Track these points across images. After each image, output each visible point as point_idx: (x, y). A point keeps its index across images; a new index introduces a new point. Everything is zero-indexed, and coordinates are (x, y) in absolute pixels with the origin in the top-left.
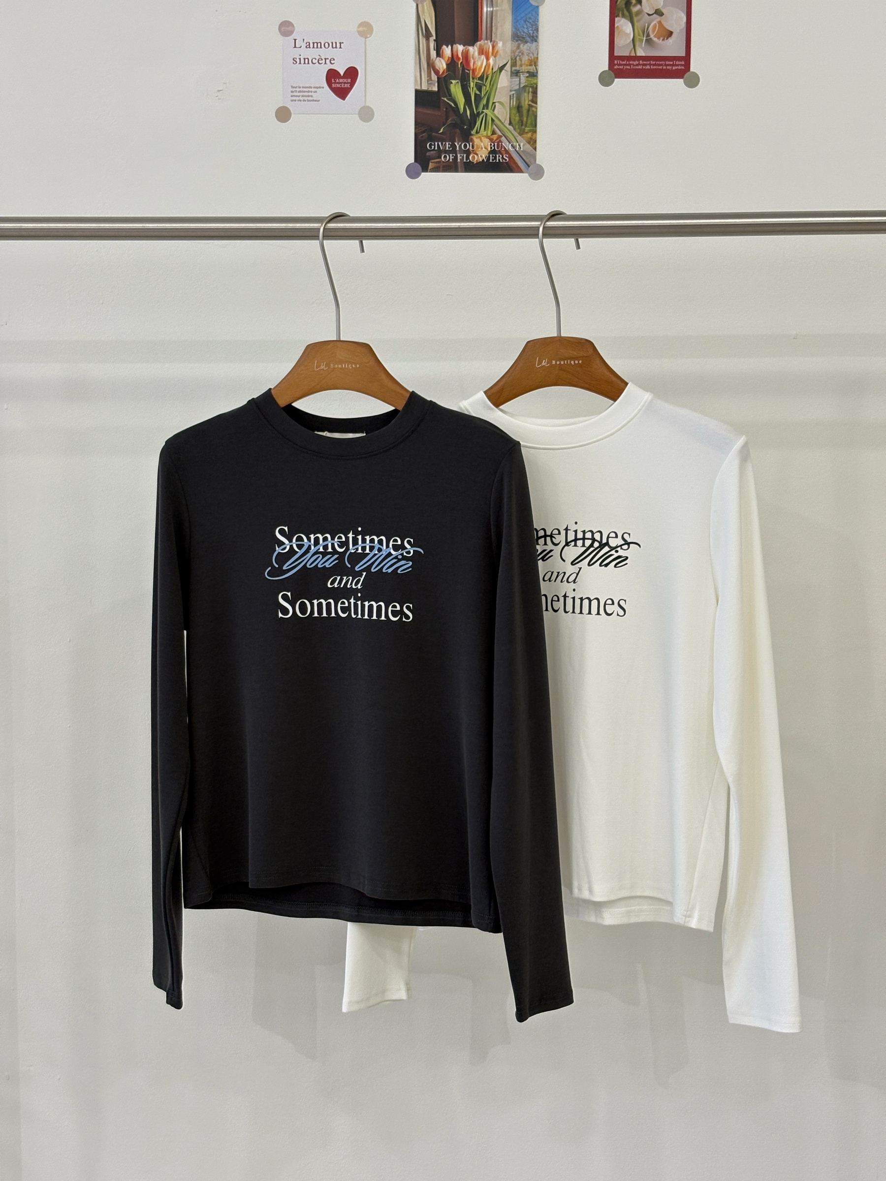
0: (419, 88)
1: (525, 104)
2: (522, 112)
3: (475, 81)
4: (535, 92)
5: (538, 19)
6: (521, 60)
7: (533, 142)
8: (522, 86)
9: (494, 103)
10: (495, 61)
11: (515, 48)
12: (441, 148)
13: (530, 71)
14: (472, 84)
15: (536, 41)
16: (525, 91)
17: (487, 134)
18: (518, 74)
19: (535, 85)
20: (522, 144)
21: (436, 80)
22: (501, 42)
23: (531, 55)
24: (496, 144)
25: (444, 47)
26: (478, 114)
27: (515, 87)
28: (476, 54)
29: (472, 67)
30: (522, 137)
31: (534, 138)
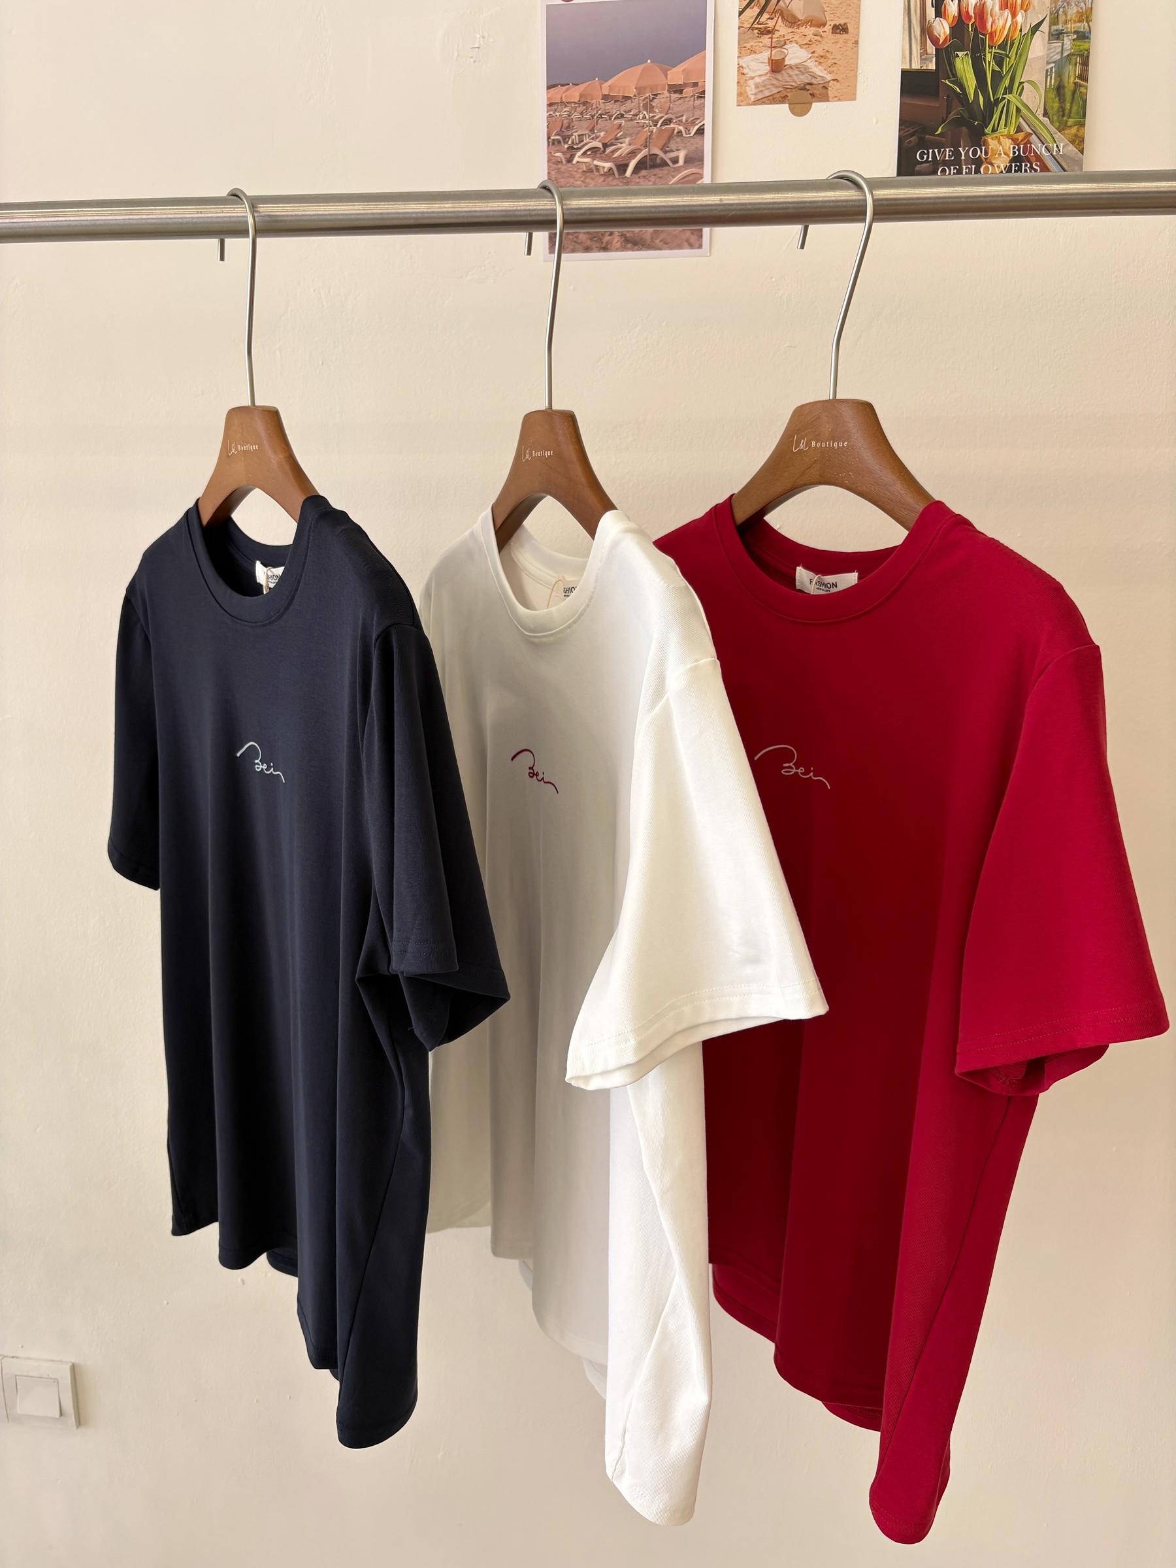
0: (907, 67)
1: (1068, 82)
2: (1064, 95)
3: (994, 50)
4: (1085, 64)
6: (1066, 14)
7: (1078, 142)
8: (1065, 55)
9: (1021, 83)
10: (1026, 18)
12: (938, 159)
13: (1079, 30)
14: (988, 57)
16: (1070, 63)
17: (1009, 132)
18: (1061, 36)
19: (1086, 53)
20: (1063, 146)
21: (934, 53)
23: (1082, 5)
24: (1022, 146)
26: (997, 102)
27: (1055, 57)
28: (997, 8)
29: (989, 30)
30: (1063, 134)
31: (1080, 134)
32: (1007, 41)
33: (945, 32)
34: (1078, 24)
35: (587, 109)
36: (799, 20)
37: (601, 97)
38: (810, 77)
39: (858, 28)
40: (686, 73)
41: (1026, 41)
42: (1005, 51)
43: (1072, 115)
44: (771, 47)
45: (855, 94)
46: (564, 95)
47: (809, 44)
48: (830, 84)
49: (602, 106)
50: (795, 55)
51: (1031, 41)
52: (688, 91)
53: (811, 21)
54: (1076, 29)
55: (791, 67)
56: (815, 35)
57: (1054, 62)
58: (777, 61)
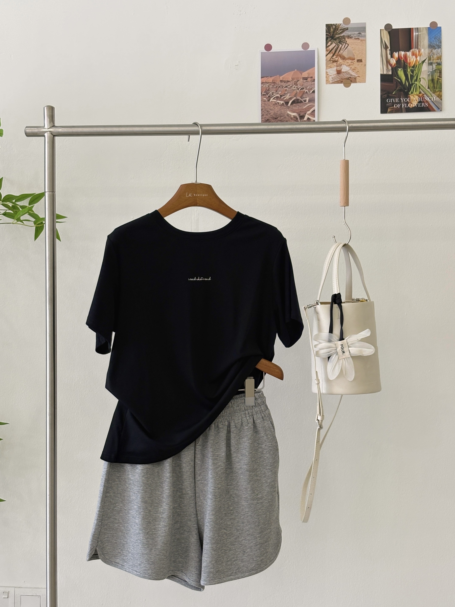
0: (382, 73)
1: (435, 78)
2: (434, 82)
3: (410, 68)
4: (440, 72)
5: (441, 37)
6: (433, 57)
7: (440, 96)
8: (434, 69)
9: (420, 78)
10: (420, 59)
11: (430, 52)
12: (394, 102)
14: (409, 70)
15: (440, 48)
16: (435, 72)
17: (417, 93)
18: (432, 64)
19: (440, 69)
20: (435, 98)
21: (391, 69)
22: (423, 49)
23: (438, 55)
24: (421, 98)
25: (395, 53)
26: (412, 84)
27: (431, 70)
28: (411, 55)
29: (409, 62)
30: (435, 94)
31: (440, 94)
32: (414, 65)
33: (394, 63)
34: (437, 61)
35: (275, 85)
36: (346, 58)
37: (279, 81)
38: (350, 76)
39: (366, 61)
40: (309, 74)
41: (421, 65)
42: (414, 68)
43: (437, 88)
44: (337, 66)
45: (365, 81)
46: (267, 81)
47: (350, 66)
48: (357, 77)
49: (280, 84)
50: (345, 68)
52: (309, 79)
53: (350, 58)
55: (344, 72)
56: (352, 63)
57: (430, 72)
58: (339, 70)
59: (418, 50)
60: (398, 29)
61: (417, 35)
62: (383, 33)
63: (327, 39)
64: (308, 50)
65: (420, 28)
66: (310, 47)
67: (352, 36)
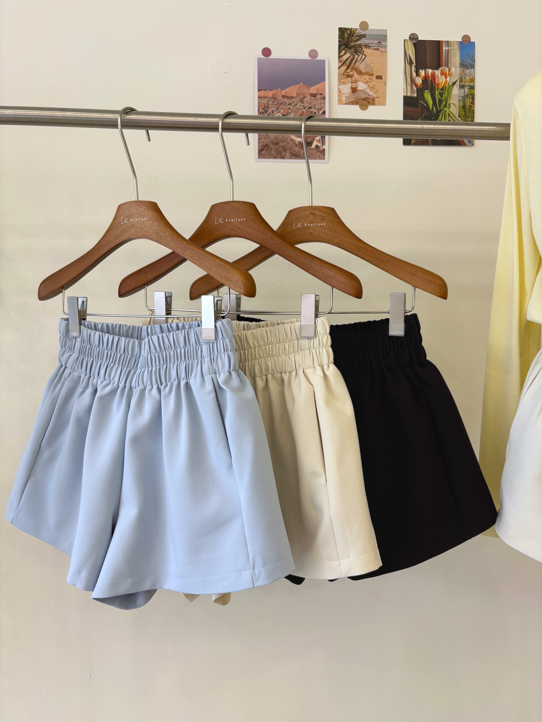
32: (444, 88)
33: (420, 83)
34: (470, 83)
35: (275, 100)
36: (363, 73)
37: (281, 96)
38: (367, 95)
39: (386, 78)
40: (317, 89)
41: (451, 88)
42: (443, 91)
43: (469, 117)
45: (385, 104)
46: (265, 95)
47: (367, 83)
48: (376, 99)
50: (361, 86)
51: (453, 88)
52: (318, 97)
53: (368, 73)
54: (469, 85)
55: (360, 91)
56: (369, 79)
57: (462, 97)
58: (355, 88)
59: (449, 68)
60: (426, 40)
61: (447, 49)
62: (408, 45)
63: (340, 46)
64: (316, 59)
65: (451, 41)
66: (319, 56)
67: (370, 45)
